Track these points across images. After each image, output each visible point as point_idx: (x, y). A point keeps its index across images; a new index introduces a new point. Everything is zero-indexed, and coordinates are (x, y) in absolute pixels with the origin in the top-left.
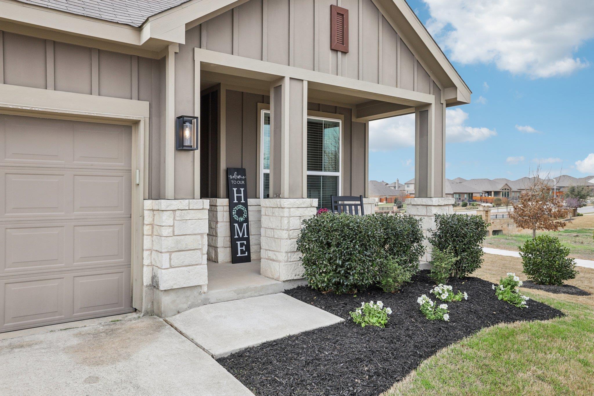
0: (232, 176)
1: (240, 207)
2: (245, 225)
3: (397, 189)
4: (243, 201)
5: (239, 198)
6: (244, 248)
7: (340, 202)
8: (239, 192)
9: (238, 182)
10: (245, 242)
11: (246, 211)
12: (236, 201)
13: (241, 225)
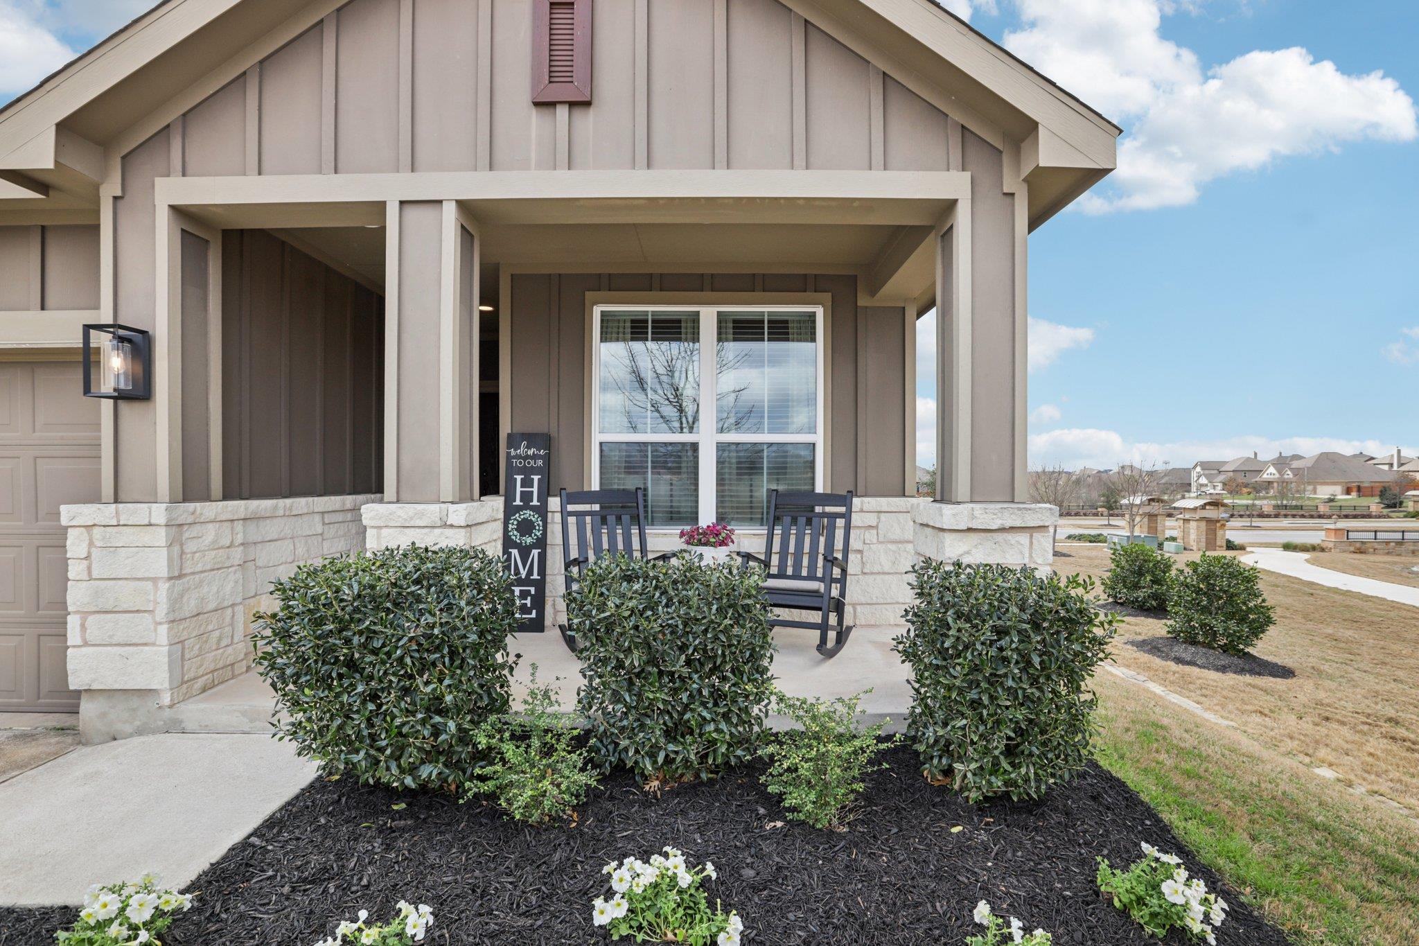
0: (515, 450)
1: (528, 514)
2: (535, 552)
3: (1395, 468)
4: (535, 502)
5: (526, 497)
6: (528, 602)
7: (818, 509)
8: (527, 483)
9: (529, 463)
10: (533, 590)
11: (541, 523)
12: (518, 502)
13: (525, 552)
